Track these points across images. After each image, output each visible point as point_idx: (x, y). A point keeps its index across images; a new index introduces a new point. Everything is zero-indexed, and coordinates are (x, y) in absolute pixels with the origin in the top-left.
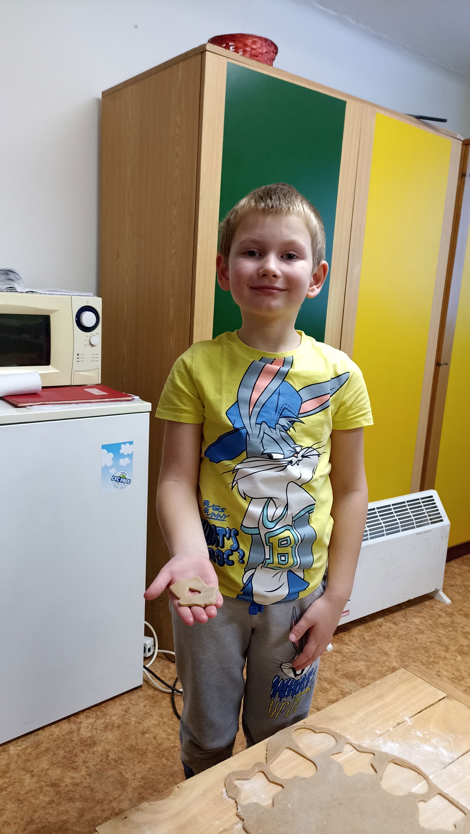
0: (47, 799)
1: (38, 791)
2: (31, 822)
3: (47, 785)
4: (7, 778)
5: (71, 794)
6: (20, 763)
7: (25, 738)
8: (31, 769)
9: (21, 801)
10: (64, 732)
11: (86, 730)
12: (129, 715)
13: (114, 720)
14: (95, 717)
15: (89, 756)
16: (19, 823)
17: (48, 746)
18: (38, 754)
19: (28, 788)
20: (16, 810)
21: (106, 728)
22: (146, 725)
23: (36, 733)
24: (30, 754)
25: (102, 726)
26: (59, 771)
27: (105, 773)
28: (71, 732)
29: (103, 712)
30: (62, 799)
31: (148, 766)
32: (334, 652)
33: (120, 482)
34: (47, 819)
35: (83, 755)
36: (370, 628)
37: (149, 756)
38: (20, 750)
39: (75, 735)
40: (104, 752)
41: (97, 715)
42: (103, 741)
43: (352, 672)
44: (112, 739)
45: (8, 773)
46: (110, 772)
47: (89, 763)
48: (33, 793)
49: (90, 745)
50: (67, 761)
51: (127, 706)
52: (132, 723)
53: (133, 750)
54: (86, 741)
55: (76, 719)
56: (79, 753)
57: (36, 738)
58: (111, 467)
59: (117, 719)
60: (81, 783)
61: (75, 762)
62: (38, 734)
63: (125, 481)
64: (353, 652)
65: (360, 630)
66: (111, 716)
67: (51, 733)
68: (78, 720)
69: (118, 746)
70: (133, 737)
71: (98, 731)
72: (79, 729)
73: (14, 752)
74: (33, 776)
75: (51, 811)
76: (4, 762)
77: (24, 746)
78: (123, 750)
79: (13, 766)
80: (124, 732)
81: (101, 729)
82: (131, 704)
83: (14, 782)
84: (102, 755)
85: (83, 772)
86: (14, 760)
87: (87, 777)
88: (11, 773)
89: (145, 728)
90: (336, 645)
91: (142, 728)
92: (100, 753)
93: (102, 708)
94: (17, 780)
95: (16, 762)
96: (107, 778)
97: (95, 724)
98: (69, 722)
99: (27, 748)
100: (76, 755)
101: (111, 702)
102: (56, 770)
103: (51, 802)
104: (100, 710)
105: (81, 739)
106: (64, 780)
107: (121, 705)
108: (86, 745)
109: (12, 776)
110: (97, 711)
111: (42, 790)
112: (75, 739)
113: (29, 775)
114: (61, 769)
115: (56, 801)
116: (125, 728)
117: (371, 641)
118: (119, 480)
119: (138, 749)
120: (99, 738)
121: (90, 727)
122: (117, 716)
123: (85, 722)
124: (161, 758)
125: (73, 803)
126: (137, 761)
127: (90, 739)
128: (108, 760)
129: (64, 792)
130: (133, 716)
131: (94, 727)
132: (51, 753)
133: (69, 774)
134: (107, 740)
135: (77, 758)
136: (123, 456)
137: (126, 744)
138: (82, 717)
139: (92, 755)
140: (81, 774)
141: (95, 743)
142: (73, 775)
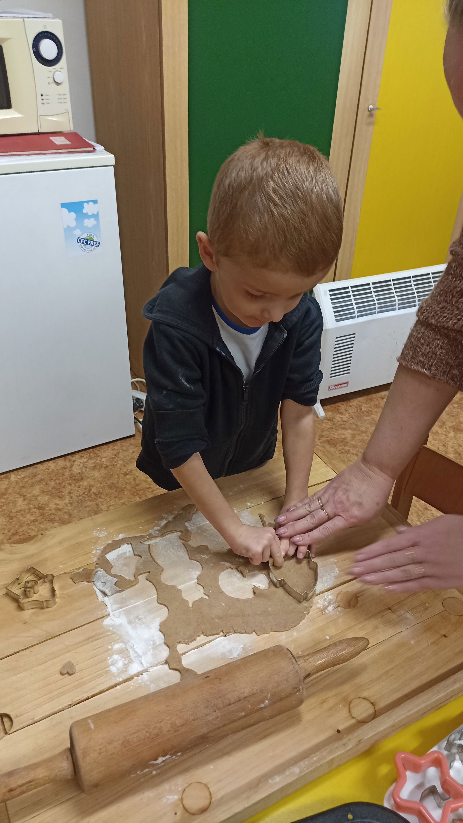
0: (32, 518)
1: (27, 511)
2: (16, 533)
3: (35, 508)
4: (4, 499)
5: (53, 517)
6: (16, 488)
7: (25, 469)
8: (25, 494)
9: (11, 517)
10: (58, 468)
11: (77, 467)
12: (117, 458)
13: (103, 462)
14: (88, 458)
15: (74, 488)
16: (6, 533)
17: (42, 477)
18: (33, 483)
19: (19, 509)
20: (6, 523)
21: (94, 468)
22: (130, 468)
23: (35, 466)
24: (27, 482)
25: (92, 465)
26: (46, 498)
27: (84, 503)
28: (65, 468)
29: (95, 454)
30: (44, 519)
31: (122, 501)
32: (325, 420)
33: (87, 244)
34: (29, 533)
35: (70, 487)
36: (372, 399)
37: (125, 493)
38: (19, 479)
39: (67, 470)
40: (88, 487)
41: (90, 456)
42: (90, 478)
43: (336, 439)
44: (97, 477)
45: (6, 495)
46: (89, 503)
47: (73, 494)
48: (22, 512)
49: (78, 480)
50: (55, 490)
51: (118, 451)
52: (118, 465)
53: (113, 487)
54: (75, 476)
55: (72, 458)
56: (67, 485)
57: (35, 470)
58: (75, 228)
59: (106, 461)
60: (63, 509)
61: (62, 492)
62: (36, 467)
63: (93, 244)
64: (345, 421)
65: (359, 401)
66: (101, 458)
67: (48, 467)
68: (73, 459)
69: (101, 483)
70: (116, 477)
71: (88, 469)
72: (72, 466)
73: (14, 480)
74: (25, 500)
75: (33, 527)
76: (4, 486)
77: (23, 476)
78: (105, 487)
79: (10, 491)
80: (109, 472)
81: (91, 467)
82: (122, 449)
83: (9, 503)
84: (85, 489)
85: (67, 501)
86: (12, 486)
87: (69, 505)
88: (8, 496)
89: (129, 471)
90: (330, 413)
91: (125, 470)
92: (84, 487)
93: (96, 451)
94: (11, 501)
95: (14, 488)
96: (85, 507)
97: (86, 464)
98: (65, 460)
99: (25, 477)
100: (64, 487)
101: (105, 447)
102: (45, 497)
103: (35, 521)
104: (94, 452)
105: (72, 474)
106: (50, 505)
107: (112, 450)
108: (74, 480)
109: (8, 498)
110: (91, 452)
111: (29, 511)
112: (67, 474)
113: (22, 499)
114: (49, 497)
115: (39, 520)
116: (111, 469)
117: (368, 412)
118: (87, 242)
119: (118, 487)
120: (87, 475)
121: (82, 465)
122: (107, 458)
123: (79, 460)
124: (135, 496)
125: (53, 523)
126: (114, 497)
127: (79, 475)
128: (90, 493)
129: (47, 514)
130: (121, 459)
131: (85, 466)
132: (44, 483)
133: (55, 501)
134: (93, 477)
135: (64, 489)
136: (87, 216)
137: (108, 482)
138: (77, 456)
139: (77, 488)
140: (64, 502)
141: (82, 479)
142: (58, 502)
